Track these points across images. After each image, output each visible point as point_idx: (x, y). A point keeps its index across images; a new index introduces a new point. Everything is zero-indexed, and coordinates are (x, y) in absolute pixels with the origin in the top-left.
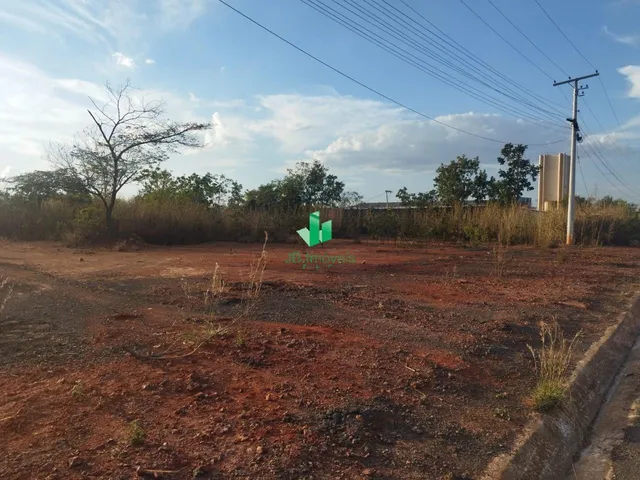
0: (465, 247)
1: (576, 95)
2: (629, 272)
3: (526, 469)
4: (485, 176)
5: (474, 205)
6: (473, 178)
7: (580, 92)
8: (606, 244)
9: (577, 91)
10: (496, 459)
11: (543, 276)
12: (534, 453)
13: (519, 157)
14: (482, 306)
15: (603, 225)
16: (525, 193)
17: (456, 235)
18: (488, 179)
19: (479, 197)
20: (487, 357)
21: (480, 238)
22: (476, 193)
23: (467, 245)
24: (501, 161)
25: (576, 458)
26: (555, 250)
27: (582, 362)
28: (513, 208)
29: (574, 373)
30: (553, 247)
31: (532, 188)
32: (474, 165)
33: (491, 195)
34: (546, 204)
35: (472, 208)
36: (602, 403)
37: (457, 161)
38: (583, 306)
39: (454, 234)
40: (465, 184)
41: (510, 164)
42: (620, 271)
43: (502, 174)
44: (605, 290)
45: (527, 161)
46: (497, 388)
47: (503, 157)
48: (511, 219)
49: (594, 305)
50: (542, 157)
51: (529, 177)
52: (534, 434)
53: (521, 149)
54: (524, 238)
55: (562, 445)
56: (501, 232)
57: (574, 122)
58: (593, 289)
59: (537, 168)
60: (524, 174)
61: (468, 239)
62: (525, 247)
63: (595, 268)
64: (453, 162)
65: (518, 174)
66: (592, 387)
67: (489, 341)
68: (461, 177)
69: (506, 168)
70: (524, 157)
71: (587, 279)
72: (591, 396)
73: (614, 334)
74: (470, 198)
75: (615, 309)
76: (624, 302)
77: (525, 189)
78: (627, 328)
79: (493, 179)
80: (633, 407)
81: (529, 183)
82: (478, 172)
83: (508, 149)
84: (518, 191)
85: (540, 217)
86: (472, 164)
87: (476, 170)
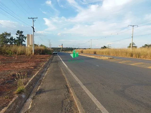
0: (7, 56)
1: (33, 22)
2: (44, 60)
3: (11, 109)
4: (13, 38)
5: (10, 45)
6: (9, 38)
7: (34, 21)
8: (40, 54)
9: (33, 21)
10: (3, 109)
11: (26, 62)
12: (14, 104)
13: (21, 34)
14: (8, 71)
15: (40, 50)
16: (23, 43)
17: (5, 53)
18: (14, 39)
19: (11, 43)
20: (6, 84)
21: (11, 54)
22: (10, 42)
23: (8, 55)
24: (17, 35)
25: (25, 102)
26: (30, 56)
27: (30, 80)
28: (20, 46)
29: (28, 83)
30: (29, 55)
31: (25, 42)
32: (9, 35)
33: (14, 43)
34: (29, 45)
35: (9, 46)
36: (34, 88)
37: (4, 33)
38: (33, 68)
39: (4, 53)
40: (7, 40)
41: (19, 35)
42: (42, 60)
43: (17, 38)
44: (38, 64)
45: (23, 35)
46: (7, 91)
47: (17, 33)
48: (20, 49)
49: (35, 67)
50: (27, 34)
51: (24, 39)
52: (15, 100)
53: (22, 32)
54: (23, 53)
55: (22, 100)
56: (17, 52)
57: (33, 28)
58: (36, 64)
59: (26, 37)
60: (23, 38)
61: (8, 54)
62: (23, 55)
63: (37, 59)
64: (3, 33)
65: (21, 38)
66: (32, 85)
67: (7, 80)
68: (6, 37)
69: (18, 36)
70: (23, 34)
71: (35, 62)
72: (31, 87)
73: (38, 73)
74: (9, 43)
75: (39, 68)
76: (41, 66)
77: (23, 42)
78: (41, 71)
79: (15, 39)
80: (39, 87)
81: (24, 41)
82: (11, 36)
83: (18, 32)
84: (22, 42)
85: (27, 48)
86: (9, 34)
87: (10, 36)
